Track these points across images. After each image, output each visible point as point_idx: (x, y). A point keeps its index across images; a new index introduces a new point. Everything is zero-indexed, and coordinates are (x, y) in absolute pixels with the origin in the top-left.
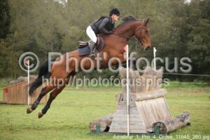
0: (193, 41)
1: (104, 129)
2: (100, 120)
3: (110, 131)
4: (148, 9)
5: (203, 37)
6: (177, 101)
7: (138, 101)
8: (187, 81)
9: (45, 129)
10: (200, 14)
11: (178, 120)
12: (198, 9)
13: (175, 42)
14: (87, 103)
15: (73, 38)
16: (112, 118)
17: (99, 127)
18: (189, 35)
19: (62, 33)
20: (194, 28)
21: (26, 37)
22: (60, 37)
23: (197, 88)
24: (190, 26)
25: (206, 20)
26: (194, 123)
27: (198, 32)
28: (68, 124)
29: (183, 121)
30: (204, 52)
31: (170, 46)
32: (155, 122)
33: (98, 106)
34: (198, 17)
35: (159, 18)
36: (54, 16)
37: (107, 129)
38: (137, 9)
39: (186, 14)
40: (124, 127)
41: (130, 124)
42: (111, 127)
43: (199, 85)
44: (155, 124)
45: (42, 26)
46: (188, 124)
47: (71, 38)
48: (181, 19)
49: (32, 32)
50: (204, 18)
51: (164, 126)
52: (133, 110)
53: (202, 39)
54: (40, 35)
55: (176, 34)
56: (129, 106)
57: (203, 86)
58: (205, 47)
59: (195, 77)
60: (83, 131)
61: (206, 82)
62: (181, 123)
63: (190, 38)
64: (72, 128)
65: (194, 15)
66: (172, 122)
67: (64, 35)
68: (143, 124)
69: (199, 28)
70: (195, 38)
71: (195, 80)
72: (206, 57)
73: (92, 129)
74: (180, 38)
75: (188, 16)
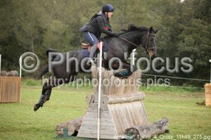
0: (184, 42)
1: (72, 133)
2: (68, 123)
3: (79, 135)
4: (138, 5)
5: (194, 38)
6: (161, 106)
7: (111, 103)
8: (176, 85)
9: (8, 130)
10: (193, 14)
11: (155, 126)
12: (191, 8)
13: (164, 42)
14: (63, 103)
15: (55, 33)
16: (81, 122)
17: (66, 130)
18: (180, 36)
19: (43, 27)
20: (185, 28)
21: (5, 29)
22: (41, 31)
23: (186, 92)
24: (181, 26)
25: (199, 20)
26: (174, 130)
27: (190, 33)
28: (36, 126)
29: (160, 128)
30: (195, 54)
31: (159, 46)
32: (129, 127)
33: (74, 107)
34: (190, 17)
35: (149, 16)
36: (36, 9)
37: (76, 133)
38: (126, 4)
39: (178, 13)
40: (94, 131)
41: (101, 129)
42: (79, 131)
43: (188, 90)
44: (128, 130)
45: (23, 19)
46: (167, 131)
47: (54, 33)
48: (172, 18)
49: (11, 24)
50: (197, 18)
51: (138, 133)
52: (104, 114)
53: (193, 41)
54: (20, 28)
55: (166, 34)
56: (101, 110)
57: (192, 91)
58: (196, 49)
59: (185, 81)
60: (50, 134)
61: (196, 86)
62: (158, 130)
63: (180, 39)
64: (38, 130)
65: (186, 14)
66: (148, 129)
67: (46, 30)
68: (115, 129)
69: (191, 28)
70: (186, 39)
71: (184, 84)
72: (197, 60)
73: (59, 132)
74: (169, 38)
75: (180, 15)
